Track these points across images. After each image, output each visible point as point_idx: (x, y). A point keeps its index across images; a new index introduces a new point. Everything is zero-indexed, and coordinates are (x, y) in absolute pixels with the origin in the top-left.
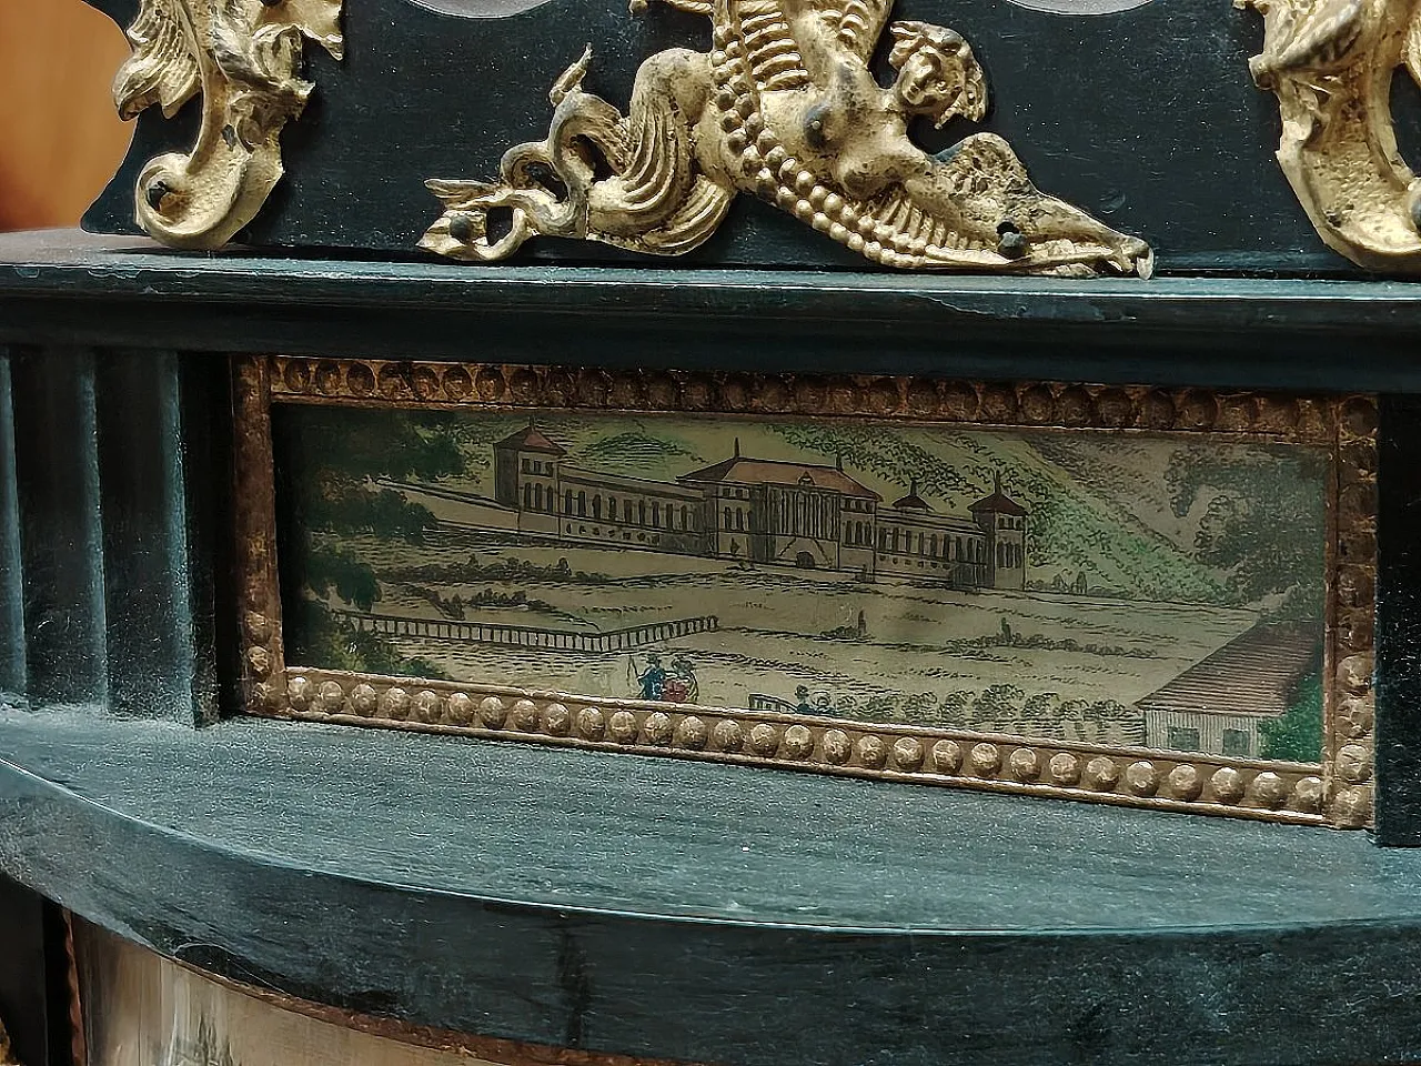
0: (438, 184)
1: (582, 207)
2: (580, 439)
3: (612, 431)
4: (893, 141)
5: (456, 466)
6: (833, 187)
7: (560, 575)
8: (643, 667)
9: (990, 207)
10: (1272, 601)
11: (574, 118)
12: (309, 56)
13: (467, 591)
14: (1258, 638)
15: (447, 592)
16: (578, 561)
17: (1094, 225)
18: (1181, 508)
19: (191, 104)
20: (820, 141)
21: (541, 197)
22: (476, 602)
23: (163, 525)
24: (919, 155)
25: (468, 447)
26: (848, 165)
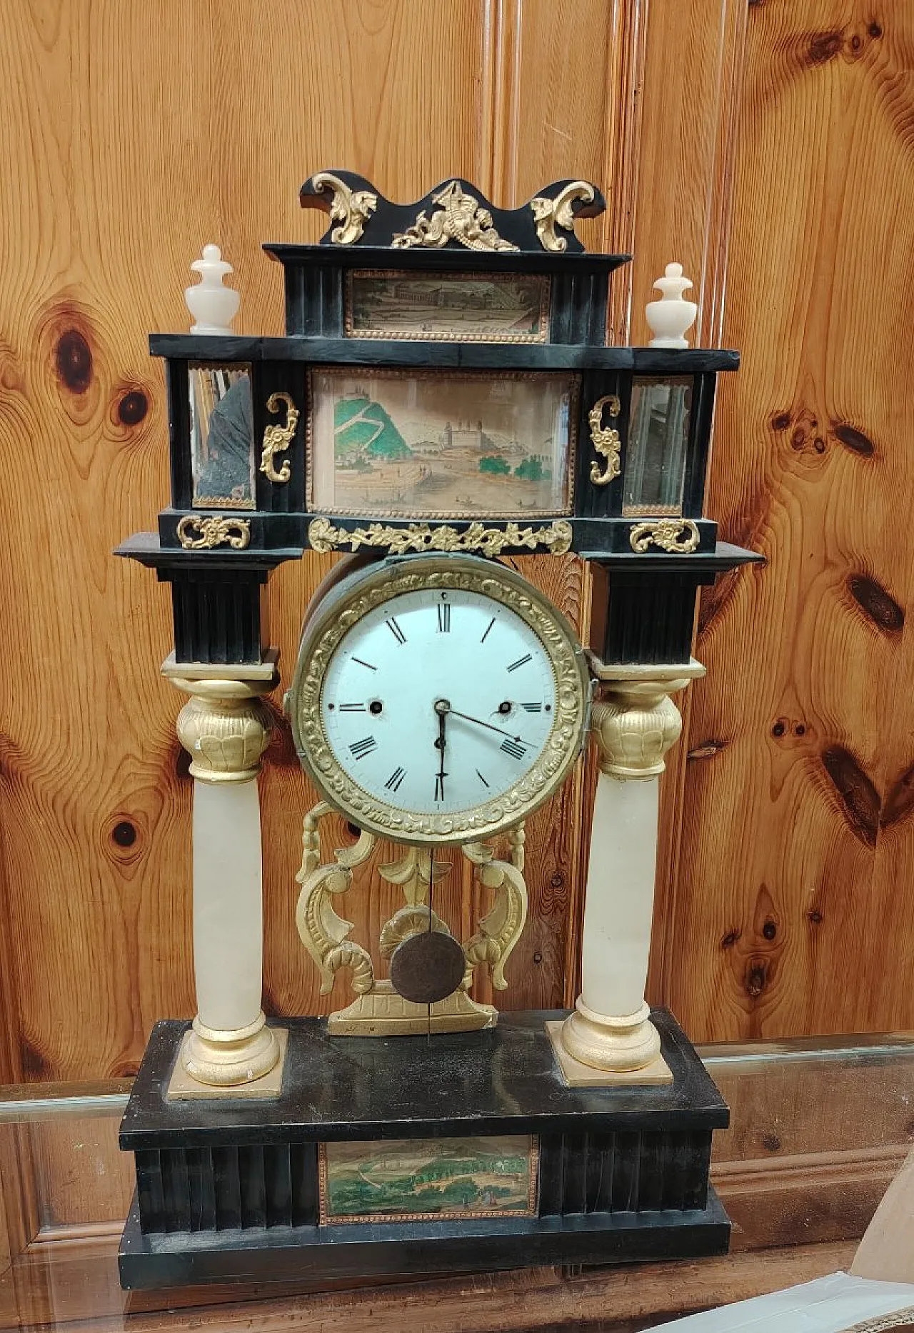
0: (395, 235)
1: (423, 240)
2: (412, 285)
3: (418, 283)
4: (478, 230)
5: (387, 291)
6: (467, 237)
7: (407, 310)
8: (423, 327)
9: (493, 242)
10: (531, 309)
11: (422, 223)
12: (370, 210)
13: (388, 314)
14: (529, 315)
15: (385, 315)
16: (411, 307)
17: (510, 245)
18: (518, 293)
19: (345, 219)
20: (466, 229)
21: (413, 237)
22: (390, 316)
23: (336, 298)
24: (481, 231)
25: (389, 287)
26: (470, 233)
